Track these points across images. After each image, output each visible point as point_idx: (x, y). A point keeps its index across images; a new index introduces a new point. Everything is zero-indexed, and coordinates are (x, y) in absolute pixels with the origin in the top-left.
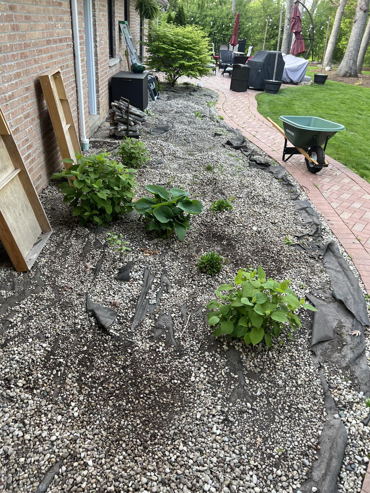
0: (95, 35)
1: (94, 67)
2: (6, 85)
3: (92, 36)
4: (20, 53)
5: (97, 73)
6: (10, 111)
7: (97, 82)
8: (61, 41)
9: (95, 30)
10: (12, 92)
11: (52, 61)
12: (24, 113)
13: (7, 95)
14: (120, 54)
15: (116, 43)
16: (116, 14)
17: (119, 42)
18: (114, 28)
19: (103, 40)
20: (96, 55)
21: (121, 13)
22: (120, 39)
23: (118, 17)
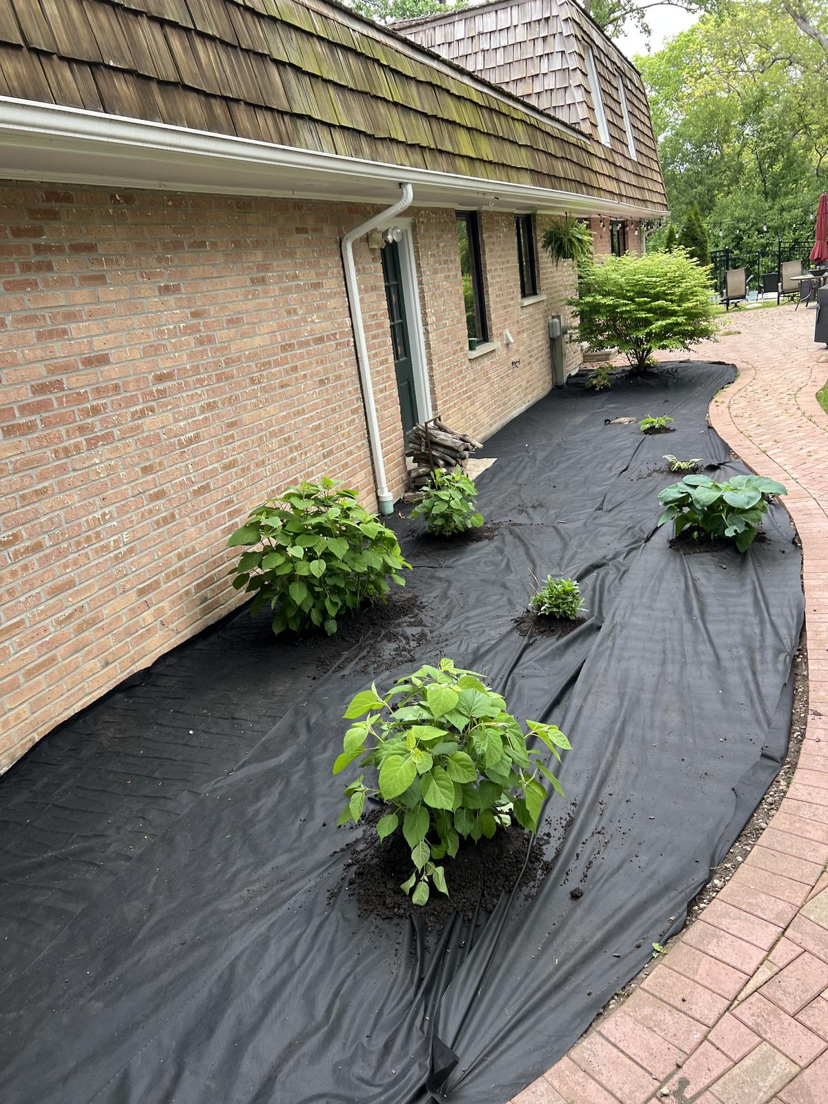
0: (424, 314)
1: (426, 367)
2: (182, 424)
3: (419, 316)
4: (216, 375)
5: (431, 377)
6: (190, 461)
7: (433, 392)
8: (320, 340)
9: (424, 306)
10: (195, 432)
11: (294, 375)
12: (224, 461)
13: (182, 438)
14: (507, 332)
15: (493, 316)
16: (488, 267)
17: (502, 312)
18: (487, 291)
19: (448, 319)
20: (428, 346)
21: (508, 262)
22: (505, 307)
23: (496, 269)
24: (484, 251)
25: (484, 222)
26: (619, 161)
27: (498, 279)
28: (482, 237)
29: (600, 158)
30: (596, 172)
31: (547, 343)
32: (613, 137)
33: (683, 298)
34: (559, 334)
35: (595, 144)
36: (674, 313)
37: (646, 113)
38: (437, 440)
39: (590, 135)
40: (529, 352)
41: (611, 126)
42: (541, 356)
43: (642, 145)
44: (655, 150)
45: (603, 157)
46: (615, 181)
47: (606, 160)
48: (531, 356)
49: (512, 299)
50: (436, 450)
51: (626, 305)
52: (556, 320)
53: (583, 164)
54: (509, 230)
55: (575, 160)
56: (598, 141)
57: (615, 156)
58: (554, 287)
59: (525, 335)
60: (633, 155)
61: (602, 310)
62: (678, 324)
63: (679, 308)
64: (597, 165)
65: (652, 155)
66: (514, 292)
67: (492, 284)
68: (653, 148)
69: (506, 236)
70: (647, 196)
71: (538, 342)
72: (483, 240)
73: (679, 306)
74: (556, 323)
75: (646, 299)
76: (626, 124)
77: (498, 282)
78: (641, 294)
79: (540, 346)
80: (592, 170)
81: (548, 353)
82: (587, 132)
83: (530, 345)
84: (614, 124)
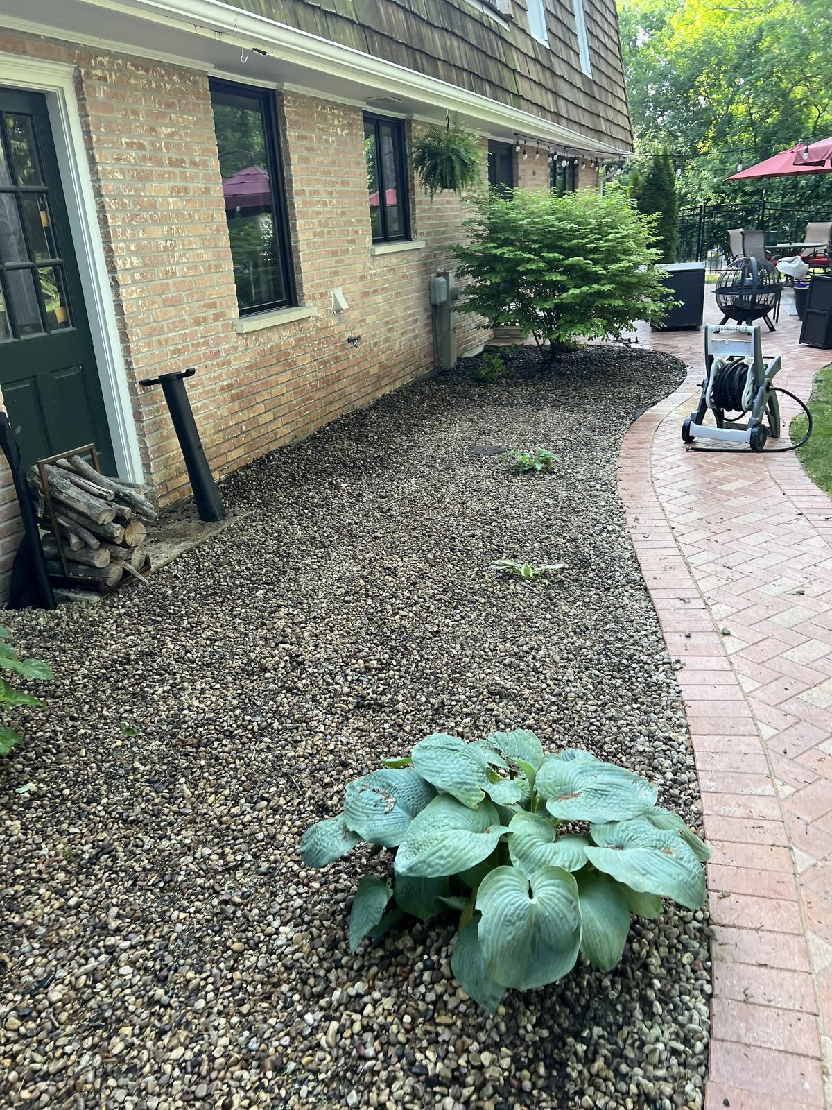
14: (338, 293)
15: (304, 266)
16: (296, 187)
17: (330, 261)
18: (295, 225)
19: (178, 263)
20: (119, 309)
21: (344, 183)
22: (334, 253)
23: (316, 192)
24: (288, 159)
25: (289, 110)
26: (560, 68)
27: (318, 208)
28: (285, 136)
29: (526, 55)
30: (514, 71)
31: (426, 310)
32: (554, 35)
33: (611, 256)
34: (444, 298)
35: (517, 32)
36: (596, 279)
37: (613, 23)
38: (62, 497)
39: (510, 16)
40: (387, 323)
41: (552, 19)
42: (414, 330)
43: (602, 61)
44: (622, 74)
45: (532, 55)
46: (550, 95)
47: (536, 60)
48: (390, 330)
49: (352, 242)
50: (66, 516)
51: (529, 261)
52: (442, 279)
53: (490, 53)
54: (350, 134)
55: (473, 41)
56: (524, 31)
57: (555, 61)
58: (444, 232)
59: (379, 298)
60: (587, 70)
61: (499, 267)
62: (600, 294)
63: (605, 272)
64: (518, 63)
65: (617, 78)
66: (356, 232)
67: (304, 215)
68: (620, 70)
69: (341, 142)
70: (603, 126)
71: (407, 309)
72: (286, 142)
73: (605, 268)
74: (440, 283)
75: (556, 255)
76: (579, 25)
77: (319, 213)
78: (552, 248)
79: (413, 315)
80: (506, 66)
81: (426, 325)
82: (504, 12)
83: (390, 313)
84: (556, 17)
